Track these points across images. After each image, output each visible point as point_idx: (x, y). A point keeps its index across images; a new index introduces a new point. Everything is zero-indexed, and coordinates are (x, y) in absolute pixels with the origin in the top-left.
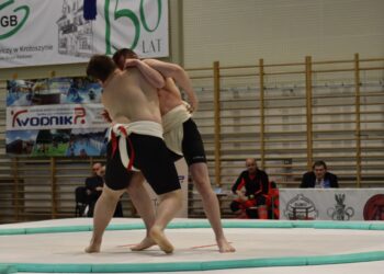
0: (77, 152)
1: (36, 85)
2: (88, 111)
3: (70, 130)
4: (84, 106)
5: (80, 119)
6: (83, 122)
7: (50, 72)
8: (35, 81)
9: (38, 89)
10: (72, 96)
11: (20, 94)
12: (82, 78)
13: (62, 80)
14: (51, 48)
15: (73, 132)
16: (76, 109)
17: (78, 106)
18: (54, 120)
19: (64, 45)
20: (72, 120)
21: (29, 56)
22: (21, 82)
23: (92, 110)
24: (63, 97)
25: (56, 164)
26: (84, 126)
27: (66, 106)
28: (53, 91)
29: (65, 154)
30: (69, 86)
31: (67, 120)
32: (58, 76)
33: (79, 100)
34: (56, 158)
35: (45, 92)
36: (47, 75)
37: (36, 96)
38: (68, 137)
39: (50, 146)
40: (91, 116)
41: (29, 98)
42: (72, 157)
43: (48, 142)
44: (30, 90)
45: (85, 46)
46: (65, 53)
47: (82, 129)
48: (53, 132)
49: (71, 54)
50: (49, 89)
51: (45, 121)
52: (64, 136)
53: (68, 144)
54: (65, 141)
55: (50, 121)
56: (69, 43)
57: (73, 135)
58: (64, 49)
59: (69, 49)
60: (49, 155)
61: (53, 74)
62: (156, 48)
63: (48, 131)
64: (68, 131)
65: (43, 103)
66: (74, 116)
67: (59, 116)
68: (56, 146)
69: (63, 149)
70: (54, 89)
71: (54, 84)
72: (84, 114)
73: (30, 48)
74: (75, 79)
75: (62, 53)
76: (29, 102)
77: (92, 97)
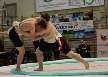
0: (76, 37)
1: (62, 16)
2: (78, 24)
4: (77, 22)
5: (76, 26)
6: (77, 27)
7: (66, 11)
8: (61, 14)
9: (62, 17)
10: (73, 19)
11: (56, 19)
12: (76, 13)
13: (70, 14)
14: (66, 4)
15: (74, 31)
16: (75, 23)
17: (75, 22)
18: (68, 27)
19: (70, 3)
20: (74, 27)
21: (59, 7)
22: (57, 15)
23: (80, 23)
24: (70, 19)
25: (69, 41)
26: (77, 28)
27: (71, 22)
28: (67, 18)
29: (72, 38)
30: (72, 16)
31: (72, 27)
32: (69, 12)
33: (75, 20)
34: (69, 39)
35: (65, 18)
36: (65, 12)
37: (62, 19)
38: (72, 32)
39: (67, 35)
40: (80, 25)
41: (59, 20)
42: (74, 38)
43: (66, 34)
44: (60, 17)
45: (77, 3)
46: (70, 5)
47: (77, 29)
48: (68, 31)
49: (72, 5)
50: (66, 17)
51: (65, 27)
52: (71, 32)
53: (72, 35)
54: (72, 33)
55: (66, 27)
56: (72, 2)
57: (74, 32)
58: (70, 4)
59: (72, 4)
60: (67, 38)
61: (67, 12)
62: (100, 3)
63: (66, 31)
64: (72, 30)
65: (64, 22)
66: (74, 25)
67: (69, 26)
68: (69, 35)
70: (67, 17)
71: (67, 15)
72: (77, 25)
73: (59, 4)
74: (74, 13)
75: (69, 5)
76: (60, 22)
77: (80, 19)
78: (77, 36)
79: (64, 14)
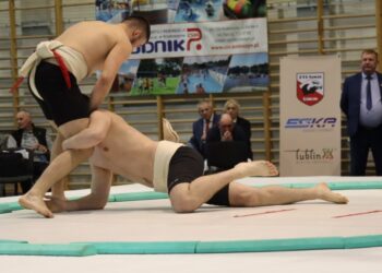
0: (192, 89)
2: (205, 33)
3: (183, 58)
4: (200, 26)
5: (194, 44)
6: (199, 47)
9: (137, 4)
10: (183, 12)
11: (113, 11)
15: (186, 61)
16: (189, 30)
17: (191, 25)
18: (160, 46)
20: (184, 45)
23: (211, 30)
24: (171, 14)
25: (164, 105)
26: (200, 53)
27: (175, 26)
28: (158, 7)
29: (176, 92)
31: (178, 46)
33: (192, 18)
34: (163, 97)
35: (147, 8)
37: (136, 13)
38: (179, 68)
39: (156, 81)
40: (209, 40)
41: (125, 16)
42: (186, 94)
43: (152, 76)
44: (127, 5)
47: (198, 57)
48: (159, 62)
50: (151, 3)
51: (148, 48)
52: (173, 68)
53: (180, 77)
54: (176, 74)
55: (154, 48)
57: (186, 65)
60: (154, 93)
63: (152, 61)
64: (179, 60)
66: (186, 39)
67: (166, 40)
68: (164, 80)
69: (173, 84)
72: (201, 38)
77: (210, 13)
78: (200, 86)
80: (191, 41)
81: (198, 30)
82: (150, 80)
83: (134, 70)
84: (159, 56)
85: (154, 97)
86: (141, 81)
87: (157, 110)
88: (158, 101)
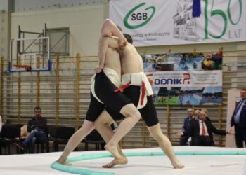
0: (184, 103)
1: (159, 58)
2: (192, 76)
3: (180, 88)
4: (190, 73)
5: (186, 81)
6: (189, 83)
7: (168, 50)
8: (158, 55)
9: (160, 61)
10: (182, 66)
11: (148, 64)
12: (188, 54)
13: (175, 55)
14: (169, 34)
15: (182, 89)
16: (184, 74)
17: (185, 72)
18: (170, 81)
19: (177, 33)
20: (181, 82)
21: (155, 40)
22: (149, 56)
23: (195, 75)
24: (176, 66)
25: (170, 110)
26: (189, 86)
27: (178, 72)
28: (169, 63)
29: (176, 104)
30: (180, 59)
31: (178, 82)
32: (172, 53)
33: (186, 68)
34: (170, 106)
35: (164, 63)
36: (166, 51)
37: (159, 65)
38: (179, 92)
39: (167, 98)
40: (194, 80)
41: (154, 66)
42: (181, 105)
43: (166, 96)
44: (155, 61)
45: (192, 33)
46: (178, 38)
47: (188, 87)
48: (169, 89)
49: (182, 38)
50: (167, 61)
51: (164, 82)
52: (175, 92)
53: (178, 98)
54: (177, 95)
55: (167, 82)
56: (180, 32)
57: (182, 91)
58: (177, 35)
59: (181, 35)
60: (166, 104)
61: (170, 51)
63: (165, 88)
64: (178, 89)
65: (163, 70)
66: (183, 79)
67: (173, 79)
68: (171, 98)
69: (175, 100)
70: (170, 61)
71: (170, 58)
72: (190, 78)
73: (155, 34)
74: (184, 55)
75: (176, 38)
76: (154, 70)
77: (195, 67)
78: (188, 102)
79: (163, 55)
80: (185, 79)
81: (188, 74)
82: (164, 97)
83: (157, 92)
84: (169, 86)
85: (165, 106)
86: (160, 98)
87: (167, 112)
88: (167, 108)
